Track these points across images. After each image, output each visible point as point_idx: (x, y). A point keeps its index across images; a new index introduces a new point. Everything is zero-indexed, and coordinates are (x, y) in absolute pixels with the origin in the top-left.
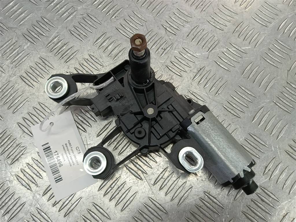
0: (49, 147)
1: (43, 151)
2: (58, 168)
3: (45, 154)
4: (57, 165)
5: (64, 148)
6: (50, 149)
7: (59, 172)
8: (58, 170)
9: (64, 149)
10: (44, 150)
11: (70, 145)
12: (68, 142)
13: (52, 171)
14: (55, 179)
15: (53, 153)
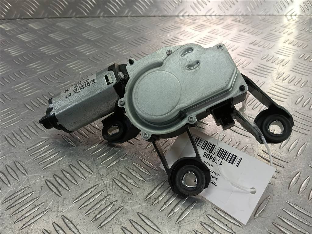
0: (232, 164)
1: (235, 154)
2: (205, 150)
3: (230, 153)
4: (209, 152)
5: (215, 174)
6: (229, 162)
7: (201, 148)
8: (204, 149)
9: (214, 173)
10: (236, 156)
11: (212, 182)
12: (216, 184)
13: (209, 143)
14: (201, 139)
15: (223, 160)
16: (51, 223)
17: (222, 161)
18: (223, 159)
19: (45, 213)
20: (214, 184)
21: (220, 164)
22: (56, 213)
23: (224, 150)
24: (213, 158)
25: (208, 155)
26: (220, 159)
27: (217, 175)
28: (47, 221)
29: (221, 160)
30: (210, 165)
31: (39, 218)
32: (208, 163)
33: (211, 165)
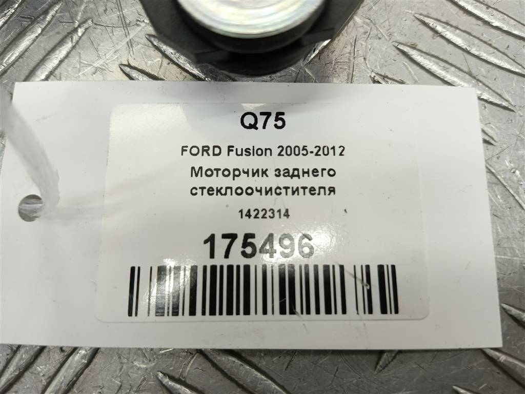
0: (162, 270)
2: (316, 266)
5: (210, 190)
6: (177, 269)
7: (342, 267)
9: (219, 191)
10: (160, 312)
11: (211, 152)
12: (187, 154)
13: (318, 312)
14: (371, 312)
15: (210, 263)
16: (115, 68)
17: (212, 256)
18: (214, 268)
19: (75, 38)
20: (195, 151)
21: (211, 240)
22: (119, 32)
23: (230, 312)
24: (258, 246)
25: (287, 251)
26: (226, 263)
27: (202, 188)
28: (96, 65)
29: (219, 260)
30: (253, 214)
31: (61, 62)
32: (269, 214)
33: (249, 215)
